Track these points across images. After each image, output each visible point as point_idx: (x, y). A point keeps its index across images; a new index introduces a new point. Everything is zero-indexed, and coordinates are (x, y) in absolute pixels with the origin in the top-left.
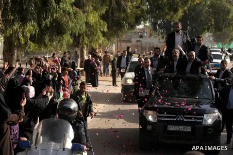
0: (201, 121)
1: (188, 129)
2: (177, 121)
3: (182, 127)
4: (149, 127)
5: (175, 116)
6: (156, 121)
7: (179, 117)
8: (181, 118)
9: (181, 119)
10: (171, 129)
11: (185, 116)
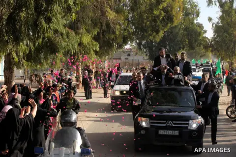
0: (187, 126)
1: (176, 133)
2: (166, 126)
3: (171, 131)
4: (143, 132)
5: (165, 122)
6: (149, 126)
7: (168, 123)
8: (170, 123)
9: (170, 125)
10: (161, 133)
11: (174, 122)
